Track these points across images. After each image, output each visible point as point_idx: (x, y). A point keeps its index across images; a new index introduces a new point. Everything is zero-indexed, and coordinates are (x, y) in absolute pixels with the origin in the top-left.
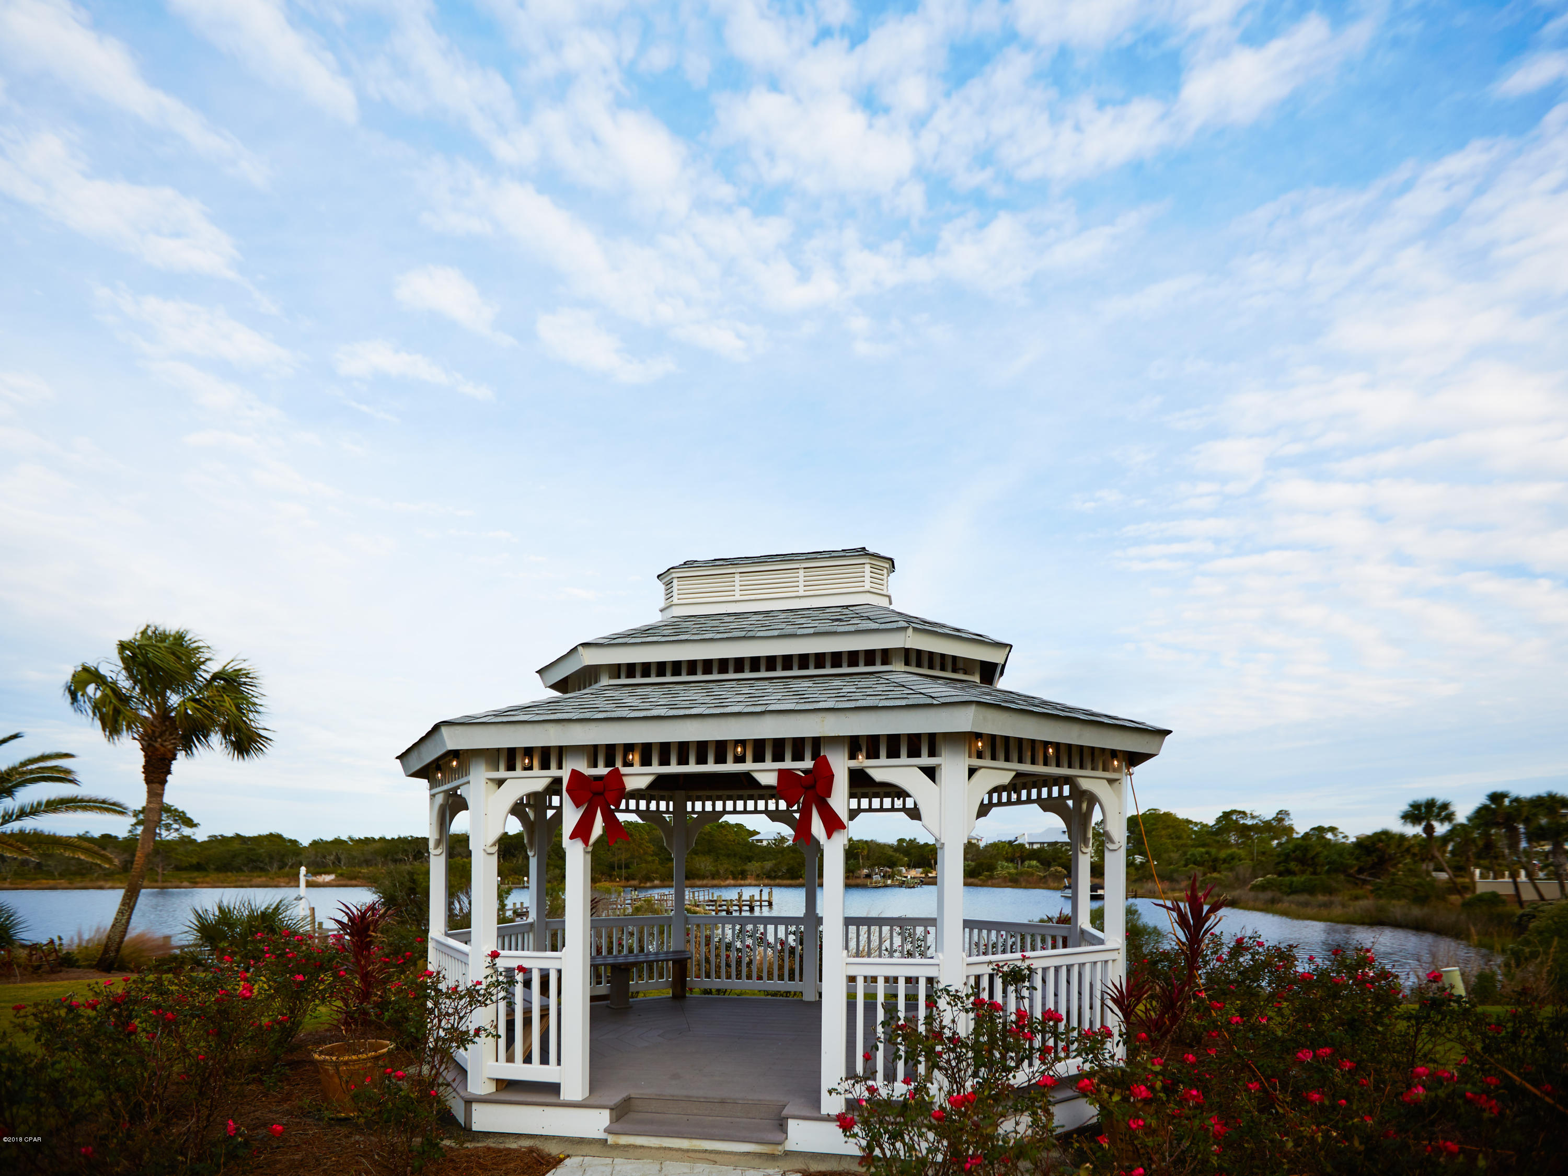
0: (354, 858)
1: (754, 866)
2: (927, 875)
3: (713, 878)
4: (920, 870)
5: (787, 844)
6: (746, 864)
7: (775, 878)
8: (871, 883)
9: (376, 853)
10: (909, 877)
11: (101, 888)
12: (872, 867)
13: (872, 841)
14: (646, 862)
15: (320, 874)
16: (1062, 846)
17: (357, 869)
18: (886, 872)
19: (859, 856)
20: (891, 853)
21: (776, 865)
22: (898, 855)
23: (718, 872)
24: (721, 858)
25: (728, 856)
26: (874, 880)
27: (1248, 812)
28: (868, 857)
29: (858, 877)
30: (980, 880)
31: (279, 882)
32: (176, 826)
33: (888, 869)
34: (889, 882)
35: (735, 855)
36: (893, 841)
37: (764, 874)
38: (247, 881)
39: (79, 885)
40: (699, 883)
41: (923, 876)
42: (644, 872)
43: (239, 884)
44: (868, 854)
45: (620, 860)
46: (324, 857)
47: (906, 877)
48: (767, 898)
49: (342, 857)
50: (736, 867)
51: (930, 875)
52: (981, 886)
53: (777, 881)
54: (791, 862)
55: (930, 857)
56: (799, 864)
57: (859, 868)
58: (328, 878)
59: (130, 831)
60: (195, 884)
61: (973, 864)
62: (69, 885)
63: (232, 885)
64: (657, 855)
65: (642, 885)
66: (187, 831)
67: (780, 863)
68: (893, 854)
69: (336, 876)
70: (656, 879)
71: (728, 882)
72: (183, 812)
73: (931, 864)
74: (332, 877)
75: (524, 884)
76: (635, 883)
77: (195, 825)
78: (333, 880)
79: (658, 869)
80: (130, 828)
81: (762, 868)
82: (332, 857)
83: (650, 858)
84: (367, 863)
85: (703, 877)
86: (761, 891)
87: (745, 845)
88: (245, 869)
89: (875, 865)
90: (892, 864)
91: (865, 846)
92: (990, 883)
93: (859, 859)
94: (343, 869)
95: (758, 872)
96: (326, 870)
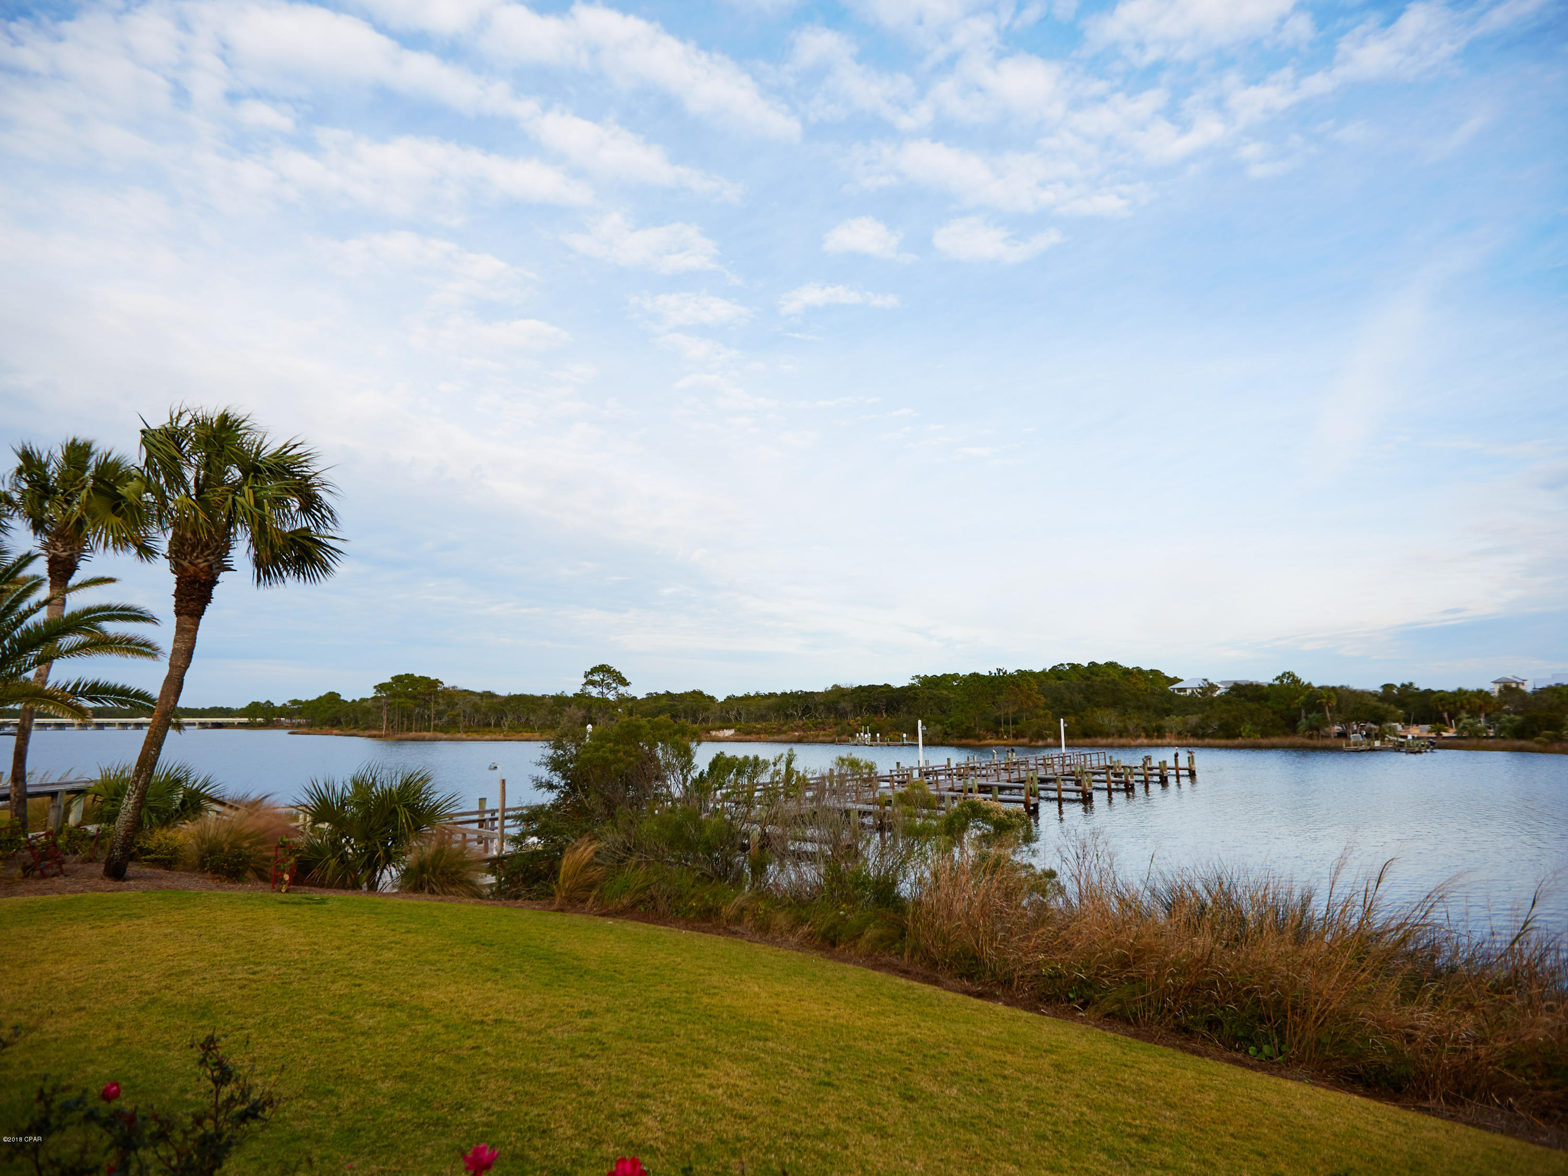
0: (754, 713)
1: (1173, 721)
2: (1439, 734)
3: (1121, 736)
4: (1428, 727)
5: (1218, 692)
6: (1163, 718)
7: (1203, 736)
8: (1348, 745)
9: (769, 708)
10: (1410, 737)
12: (1347, 722)
13: (1342, 687)
14: (1037, 717)
15: (721, 728)
17: (753, 724)
18: (1371, 729)
19: (1324, 707)
20: (1374, 703)
21: (1203, 720)
22: (1386, 706)
23: (1126, 729)
24: (1129, 710)
25: (1139, 708)
26: (1352, 740)
28: (1339, 710)
29: (1328, 736)
30: (1537, 742)
32: (614, 685)
33: (1373, 726)
34: (1377, 744)
35: (1148, 708)
36: (1375, 686)
37: (1188, 731)
40: (1103, 741)
41: (1433, 735)
42: (1035, 729)
44: (1338, 705)
45: (1007, 714)
46: (728, 712)
47: (1406, 737)
48: (1186, 765)
49: (743, 712)
50: (1149, 722)
51: (1445, 734)
52: (1540, 751)
53: (1207, 741)
54: (1225, 716)
55: (1440, 708)
56: (1236, 719)
57: (1327, 724)
58: (729, 733)
59: (582, 690)
61: (1518, 718)
64: (1050, 708)
65: (1033, 743)
66: (622, 690)
67: (1208, 717)
68: (1379, 704)
69: (735, 731)
70: (1049, 736)
71: (1139, 741)
72: (619, 672)
73: (1444, 718)
74: (732, 732)
75: (903, 741)
76: (1025, 741)
77: (628, 684)
78: (731, 735)
79: (1050, 724)
80: (581, 687)
81: (1185, 723)
82: (733, 713)
83: (1042, 712)
84: (763, 718)
85: (1108, 735)
86: (1176, 755)
87: (1162, 695)
89: (1352, 720)
90: (1379, 719)
91: (1332, 694)
92: (1557, 747)
93: (1324, 711)
94: (743, 725)
95: (1179, 729)
96: (725, 724)
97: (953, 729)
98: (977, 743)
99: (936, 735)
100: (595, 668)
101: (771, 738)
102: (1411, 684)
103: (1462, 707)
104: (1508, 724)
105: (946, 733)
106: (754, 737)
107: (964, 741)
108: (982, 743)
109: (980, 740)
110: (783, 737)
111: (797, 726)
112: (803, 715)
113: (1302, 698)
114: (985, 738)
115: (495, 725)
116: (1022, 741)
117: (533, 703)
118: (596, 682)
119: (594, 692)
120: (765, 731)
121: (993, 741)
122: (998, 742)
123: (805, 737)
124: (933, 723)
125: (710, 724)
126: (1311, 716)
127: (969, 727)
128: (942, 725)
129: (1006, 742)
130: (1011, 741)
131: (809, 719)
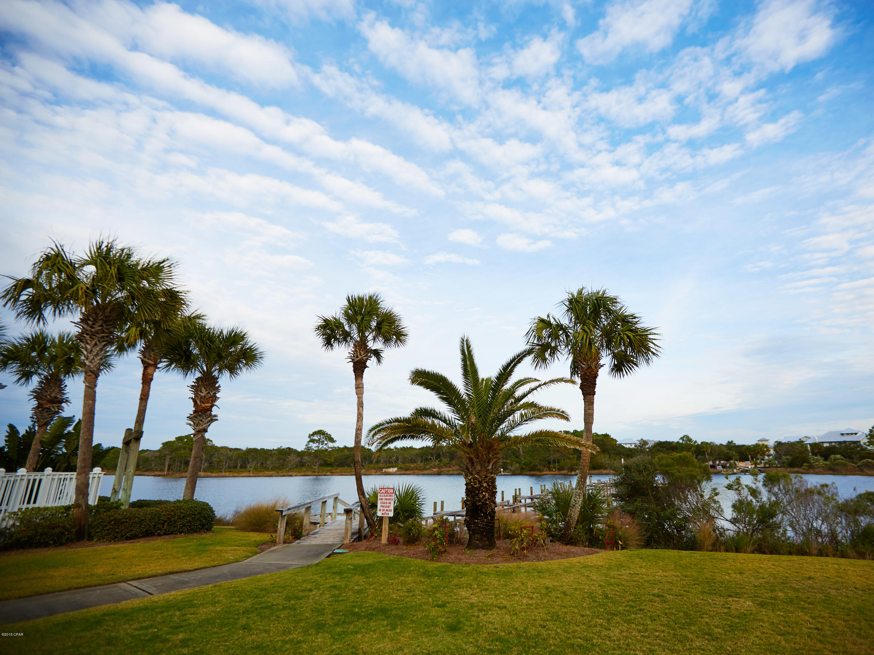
0: (405, 458)
5: (648, 446)
8: (717, 471)
9: (417, 455)
11: (291, 476)
12: (715, 460)
14: (569, 459)
15: (389, 467)
16: (850, 444)
17: (407, 464)
18: (726, 464)
19: (704, 453)
20: (726, 451)
22: (731, 452)
26: (718, 469)
28: (711, 454)
31: (372, 472)
32: (326, 442)
33: (726, 462)
34: (727, 471)
39: (281, 474)
40: (605, 472)
43: (353, 473)
44: (711, 452)
45: (554, 458)
46: (391, 458)
49: (399, 458)
55: (747, 453)
57: (706, 461)
59: (306, 445)
60: (333, 474)
62: (276, 475)
63: (350, 474)
65: (569, 473)
66: (330, 444)
69: (398, 468)
72: (330, 435)
74: (395, 469)
76: (565, 472)
77: (334, 441)
78: (396, 471)
79: (577, 463)
80: (306, 443)
82: (394, 458)
83: (571, 456)
84: (413, 461)
85: (605, 468)
87: (614, 447)
88: (352, 465)
89: (717, 459)
90: (729, 458)
91: (708, 446)
92: (811, 471)
93: (705, 455)
94: (401, 465)
96: (391, 465)
97: (526, 466)
98: (539, 473)
99: (516, 469)
100: (315, 432)
101: (421, 473)
102: (732, 441)
103: (758, 453)
104: (786, 461)
105: (522, 468)
106: (411, 472)
107: (532, 473)
109: (541, 472)
110: (427, 472)
111: (435, 465)
112: (436, 459)
113: (693, 448)
114: (543, 471)
115: (242, 467)
116: (563, 472)
117: (266, 454)
118: (315, 440)
119: (314, 446)
120: (416, 468)
121: (548, 472)
122: (550, 473)
123: (442, 472)
124: (514, 463)
125: (381, 465)
126: (699, 457)
127: (534, 465)
128: (520, 464)
129: (554, 473)
130: (557, 472)
131: (440, 461)
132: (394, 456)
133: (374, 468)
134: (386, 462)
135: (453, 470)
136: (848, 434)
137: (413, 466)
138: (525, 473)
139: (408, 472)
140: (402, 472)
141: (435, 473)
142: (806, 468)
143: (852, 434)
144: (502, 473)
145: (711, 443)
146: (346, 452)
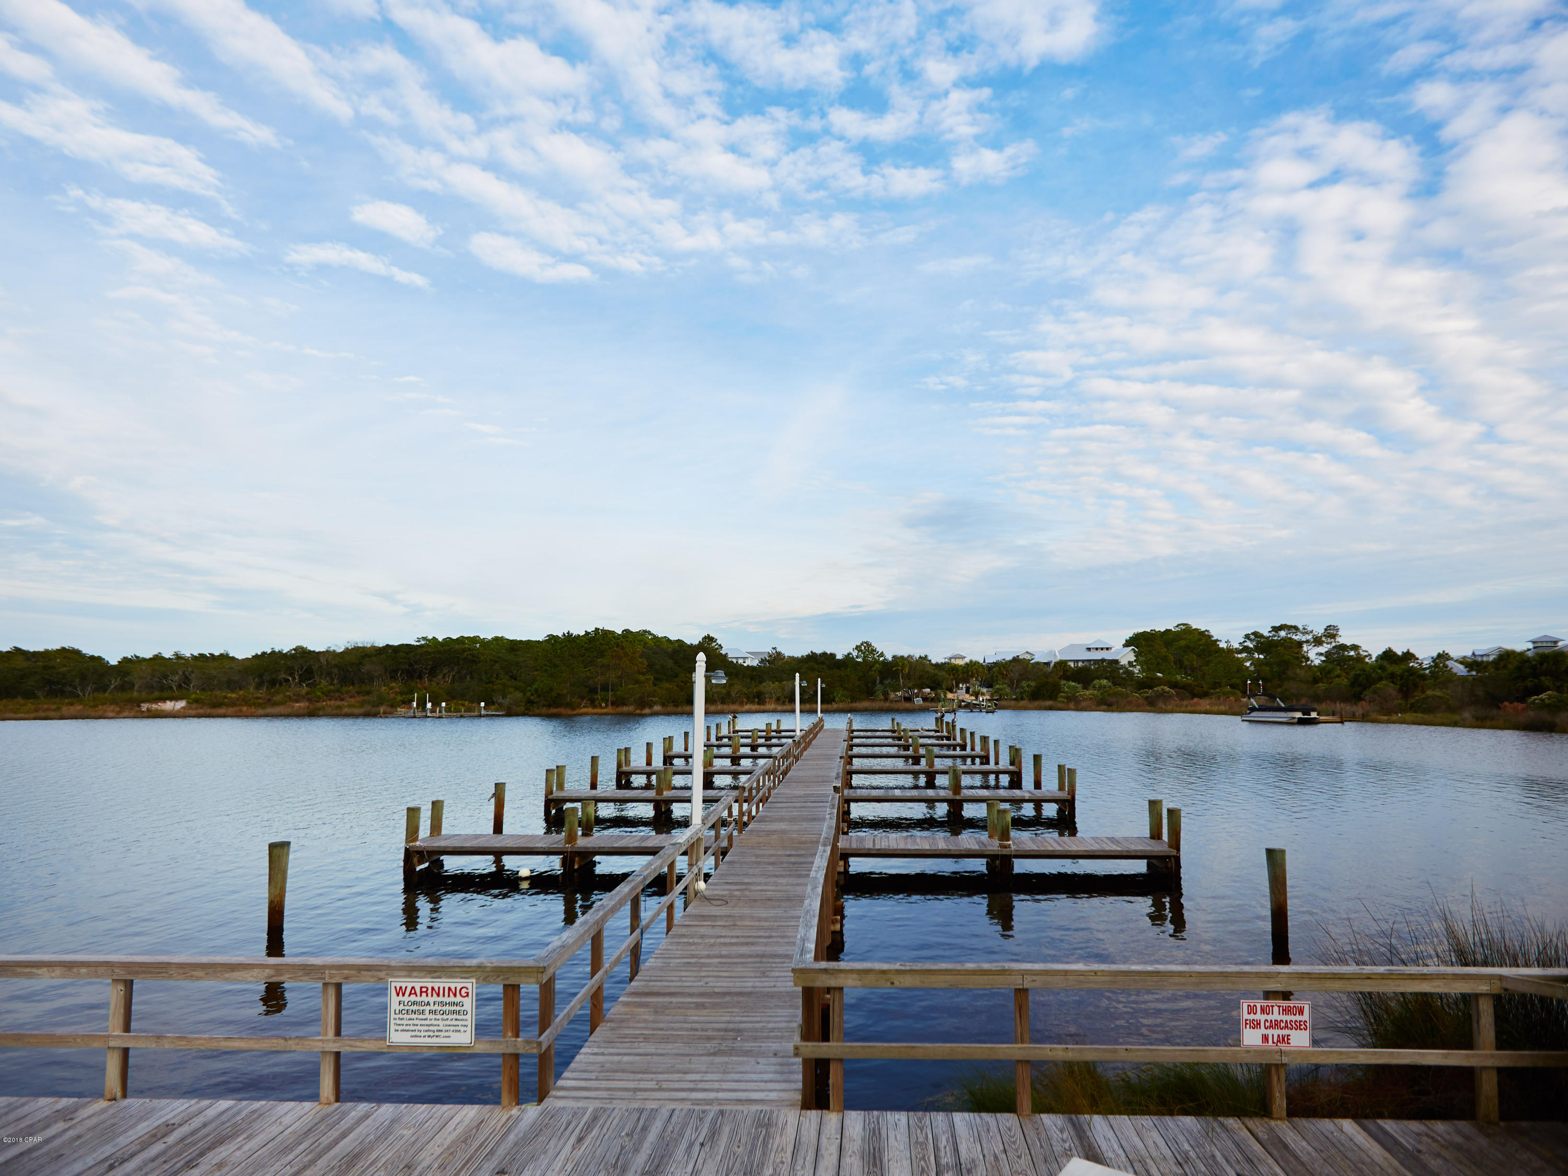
0: (209, 680)
1: (769, 687)
6: (759, 685)
8: (914, 708)
12: (912, 687)
14: (637, 682)
15: (164, 700)
18: (928, 694)
19: (898, 674)
20: (930, 670)
22: (941, 674)
26: (916, 703)
27: (1301, 627)
28: (907, 677)
31: (105, 711)
33: (929, 691)
38: (55, 710)
42: (638, 696)
43: (42, 714)
44: (908, 672)
46: (166, 677)
58: (177, 705)
63: (33, 715)
64: (649, 673)
65: (638, 711)
69: (188, 702)
70: (655, 703)
74: (181, 704)
75: (480, 711)
78: (183, 708)
82: (176, 678)
83: (642, 677)
84: (231, 685)
88: (40, 694)
90: (936, 685)
93: (897, 679)
94: (197, 694)
95: (778, 695)
96: (165, 694)
97: (538, 697)
101: (261, 711)
104: (1027, 689)
105: (530, 702)
106: (231, 710)
108: (575, 712)
109: (574, 709)
111: (298, 695)
112: (302, 682)
113: (878, 666)
114: (579, 706)
120: (246, 702)
121: (590, 710)
122: (596, 711)
123: (319, 709)
124: (512, 690)
125: (135, 694)
126: (887, 682)
127: (558, 694)
128: (524, 692)
129: (605, 710)
130: (610, 709)
131: (313, 685)
132: (175, 673)
133: (114, 702)
134: (150, 688)
135: (349, 706)
136: (1097, 649)
137: (233, 695)
138: (537, 711)
139: (222, 711)
140: (201, 711)
141: (301, 711)
142: (1065, 700)
143: (1102, 649)
144: (483, 712)
145: (909, 656)
146: (21, 663)
